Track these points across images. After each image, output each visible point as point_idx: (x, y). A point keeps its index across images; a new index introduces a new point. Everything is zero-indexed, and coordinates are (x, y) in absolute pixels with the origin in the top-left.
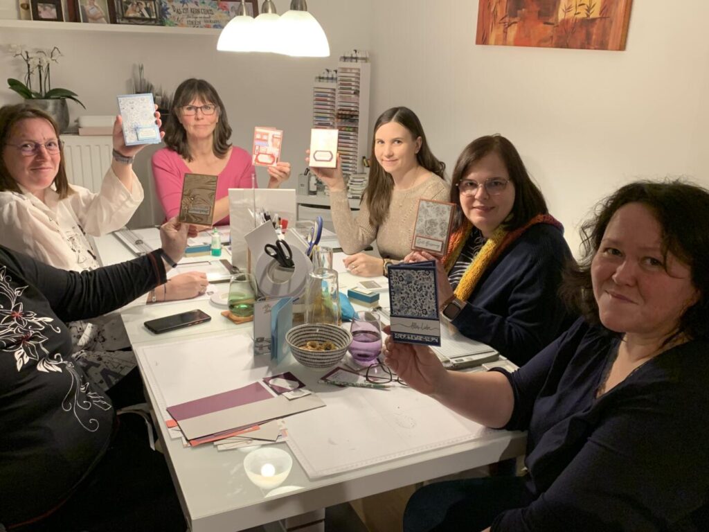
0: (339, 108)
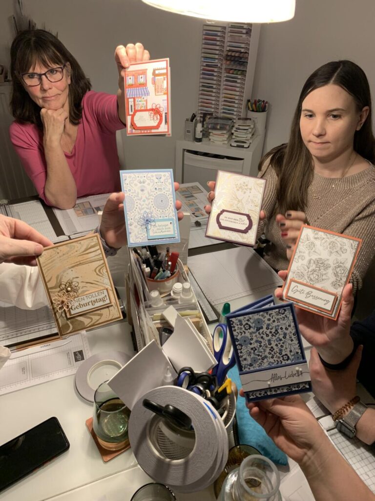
0: (228, 48)
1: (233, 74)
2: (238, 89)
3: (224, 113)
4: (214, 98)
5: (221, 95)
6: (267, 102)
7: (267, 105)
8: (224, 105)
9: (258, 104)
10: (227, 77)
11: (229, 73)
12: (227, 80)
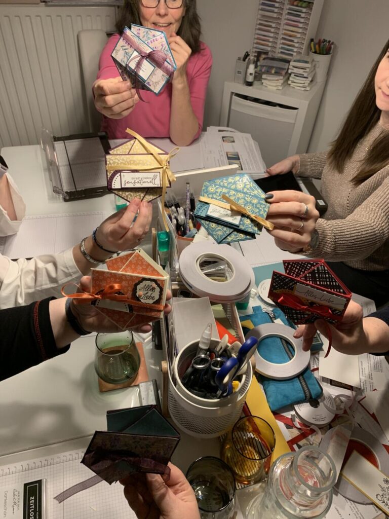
1: (297, 6)
2: (301, 25)
3: (282, 53)
4: (272, 35)
5: (281, 32)
6: (333, 43)
7: (332, 46)
8: (283, 44)
9: (322, 44)
10: (290, 9)
11: (293, 5)
12: (289, 14)
